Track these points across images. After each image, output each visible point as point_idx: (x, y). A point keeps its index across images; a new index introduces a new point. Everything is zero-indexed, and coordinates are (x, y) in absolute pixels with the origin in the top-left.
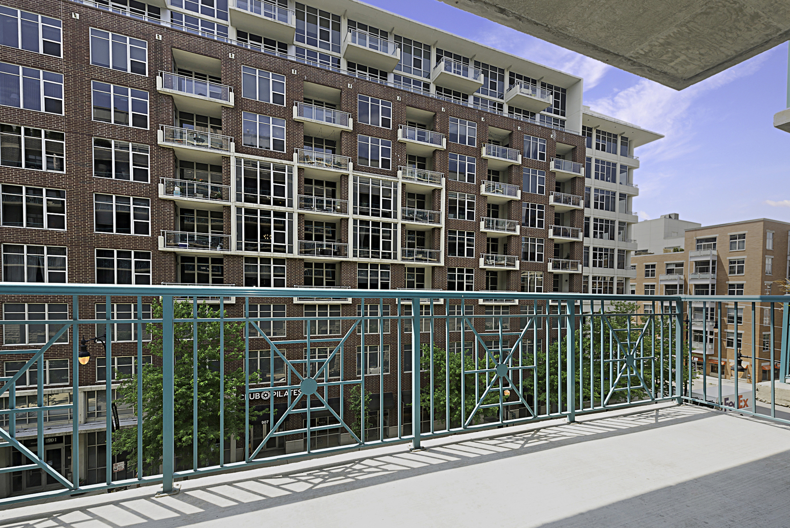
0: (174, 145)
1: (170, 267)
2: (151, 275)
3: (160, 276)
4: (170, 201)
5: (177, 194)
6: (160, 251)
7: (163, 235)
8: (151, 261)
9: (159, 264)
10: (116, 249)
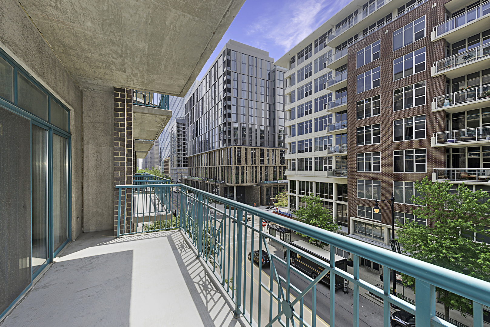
0: (444, 71)
1: (440, 158)
2: (426, 163)
3: (432, 164)
4: (440, 111)
5: (446, 105)
6: (433, 147)
7: (435, 136)
8: (426, 154)
9: (432, 156)
10: (404, 149)
